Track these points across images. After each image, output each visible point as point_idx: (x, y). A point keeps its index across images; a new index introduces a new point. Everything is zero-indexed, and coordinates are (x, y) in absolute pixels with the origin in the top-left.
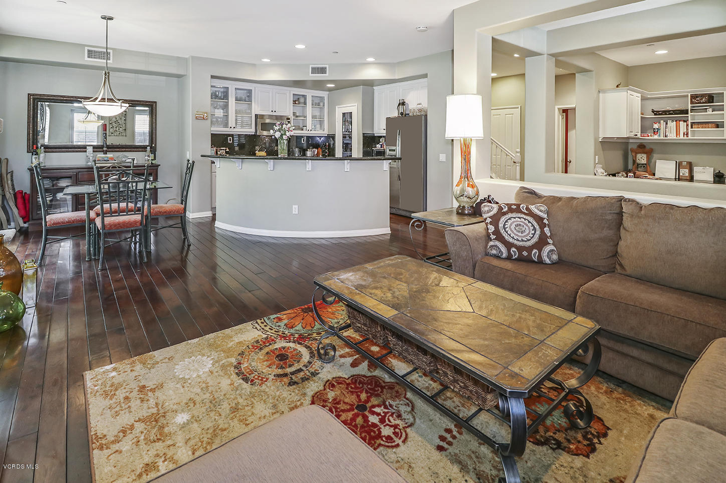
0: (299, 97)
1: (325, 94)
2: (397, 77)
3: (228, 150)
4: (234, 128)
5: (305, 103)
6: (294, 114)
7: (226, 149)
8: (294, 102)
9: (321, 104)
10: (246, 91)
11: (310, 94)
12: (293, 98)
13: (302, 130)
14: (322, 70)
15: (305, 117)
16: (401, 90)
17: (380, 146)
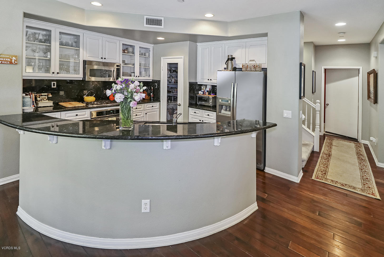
0: (127, 47)
1: (150, 46)
2: (230, 35)
3: (50, 96)
4: (58, 73)
5: (133, 53)
6: (124, 62)
7: (48, 95)
8: (124, 51)
9: (147, 54)
10: (72, 37)
11: (138, 45)
12: (123, 48)
13: (131, 76)
14: (158, 22)
15: (134, 65)
16: (227, 47)
17: (202, 93)
